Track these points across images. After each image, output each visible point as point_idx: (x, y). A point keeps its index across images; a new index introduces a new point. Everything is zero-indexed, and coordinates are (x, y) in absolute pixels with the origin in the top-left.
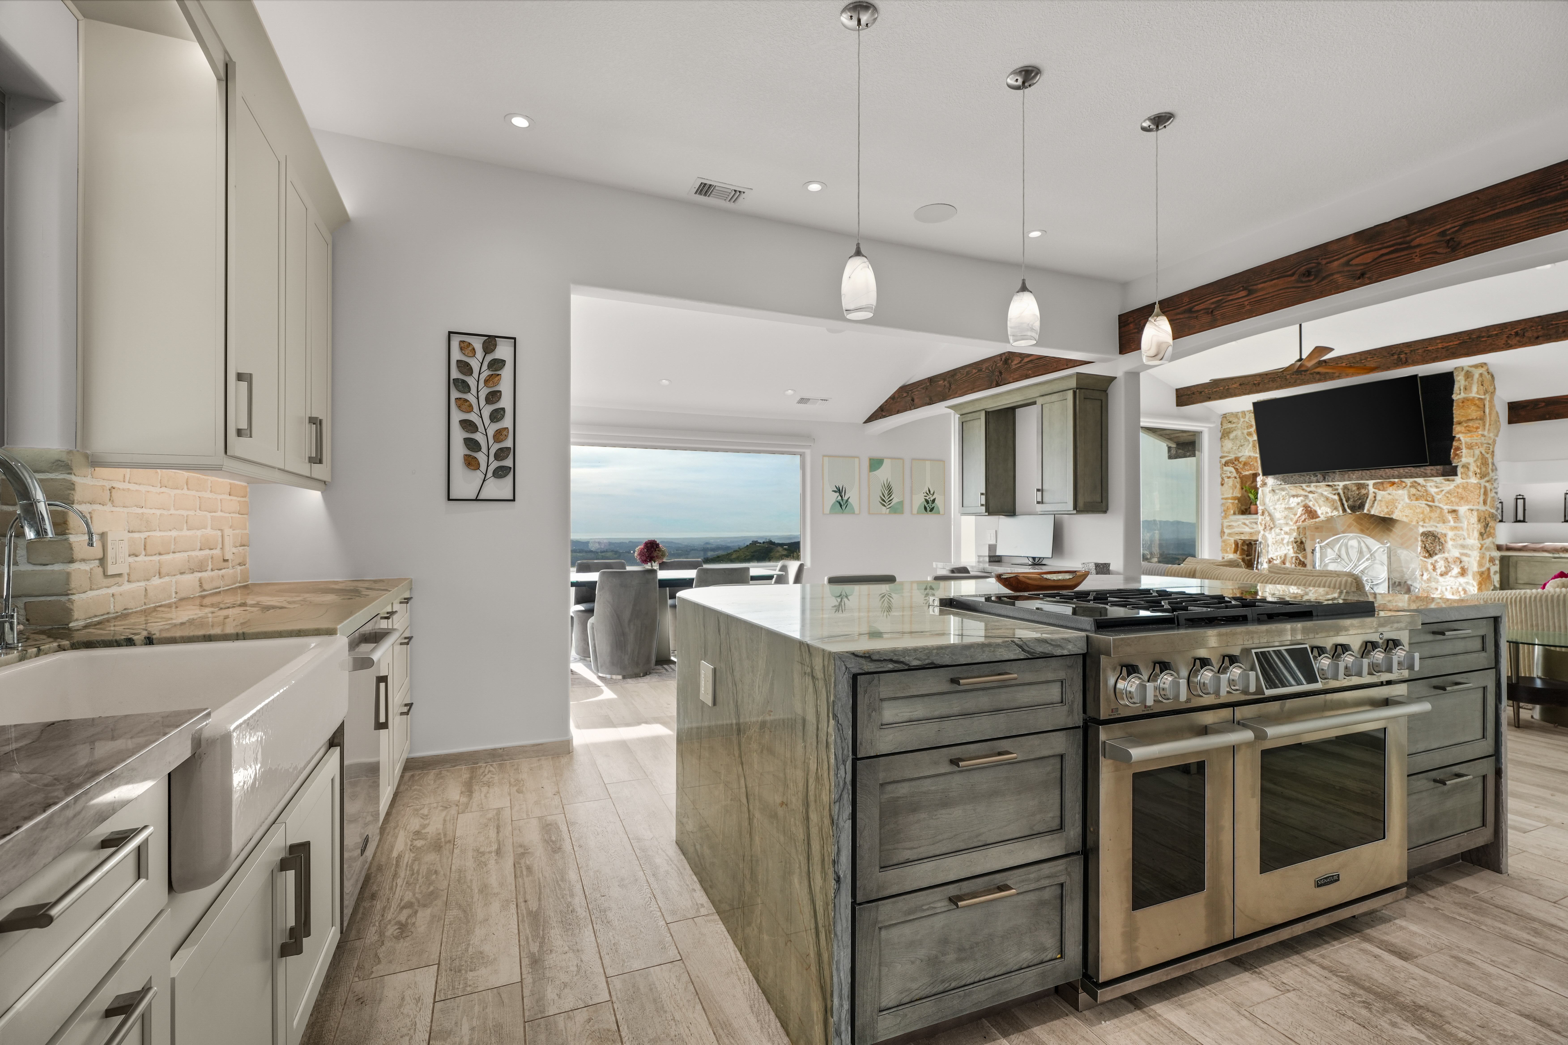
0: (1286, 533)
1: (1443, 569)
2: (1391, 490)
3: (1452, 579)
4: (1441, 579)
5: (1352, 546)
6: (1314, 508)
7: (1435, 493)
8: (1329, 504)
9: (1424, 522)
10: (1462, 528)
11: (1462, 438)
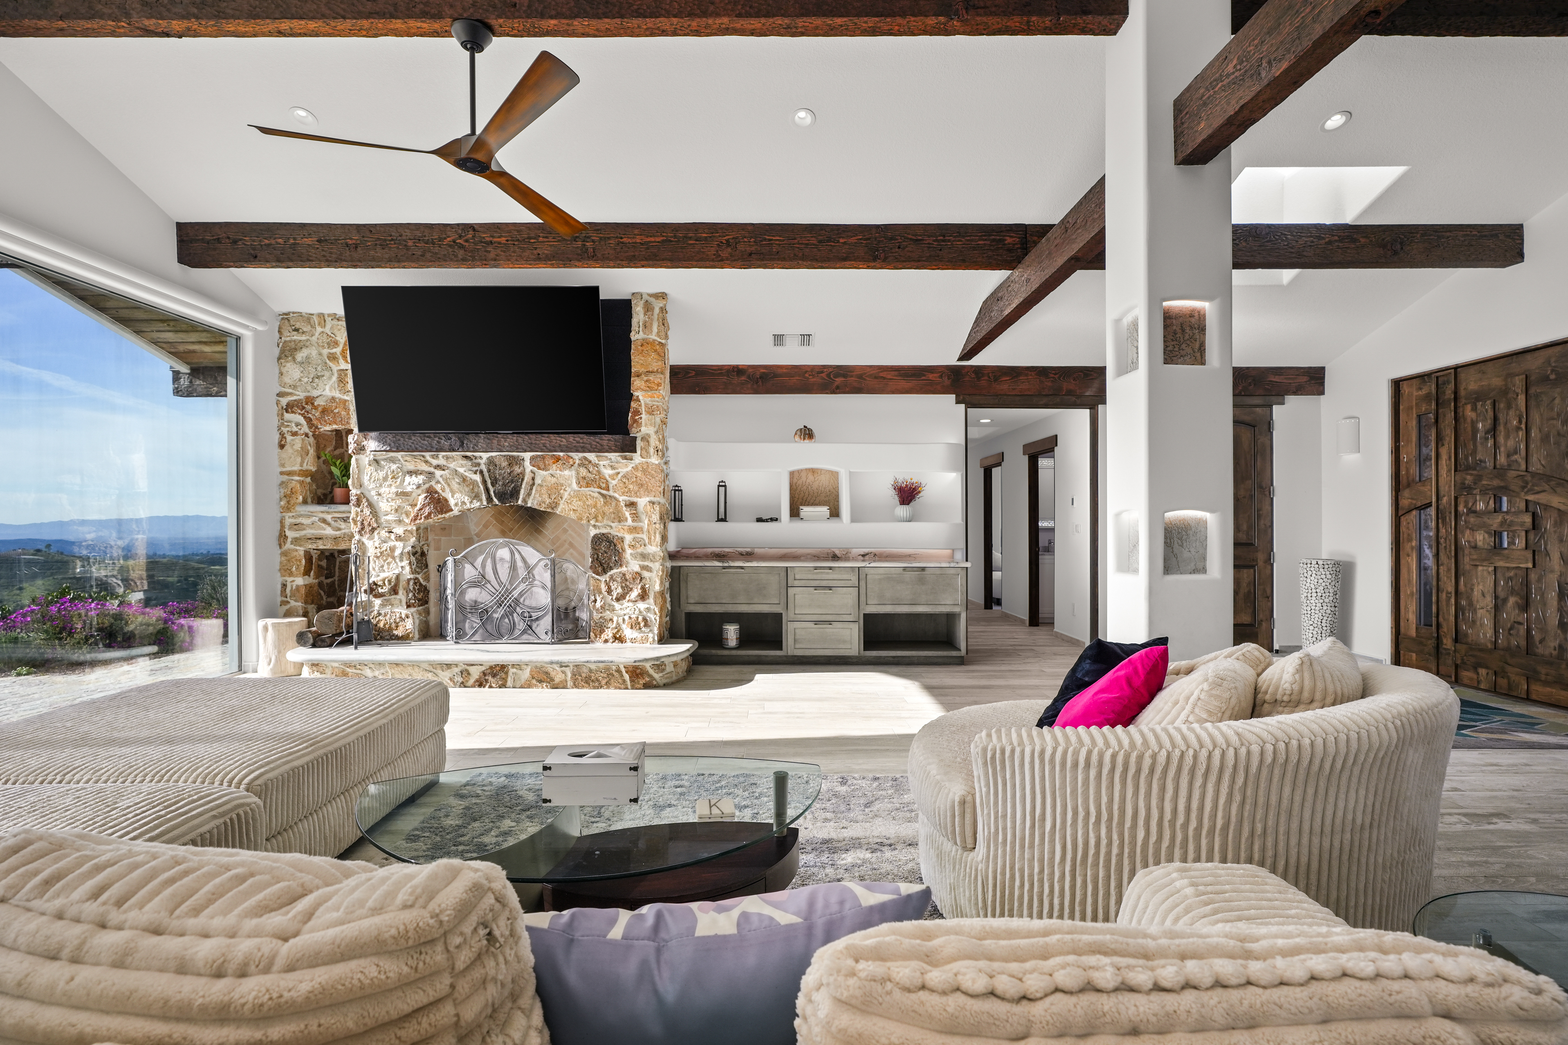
1: (620, 590)
2: (554, 469)
3: (631, 604)
4: (617, 606)
5: (502, 559)
6: (443, 494)
7: (610, 476)
8: (467, 489)
9: (597, 521)
10: (642, 529)
11: (641, 398)
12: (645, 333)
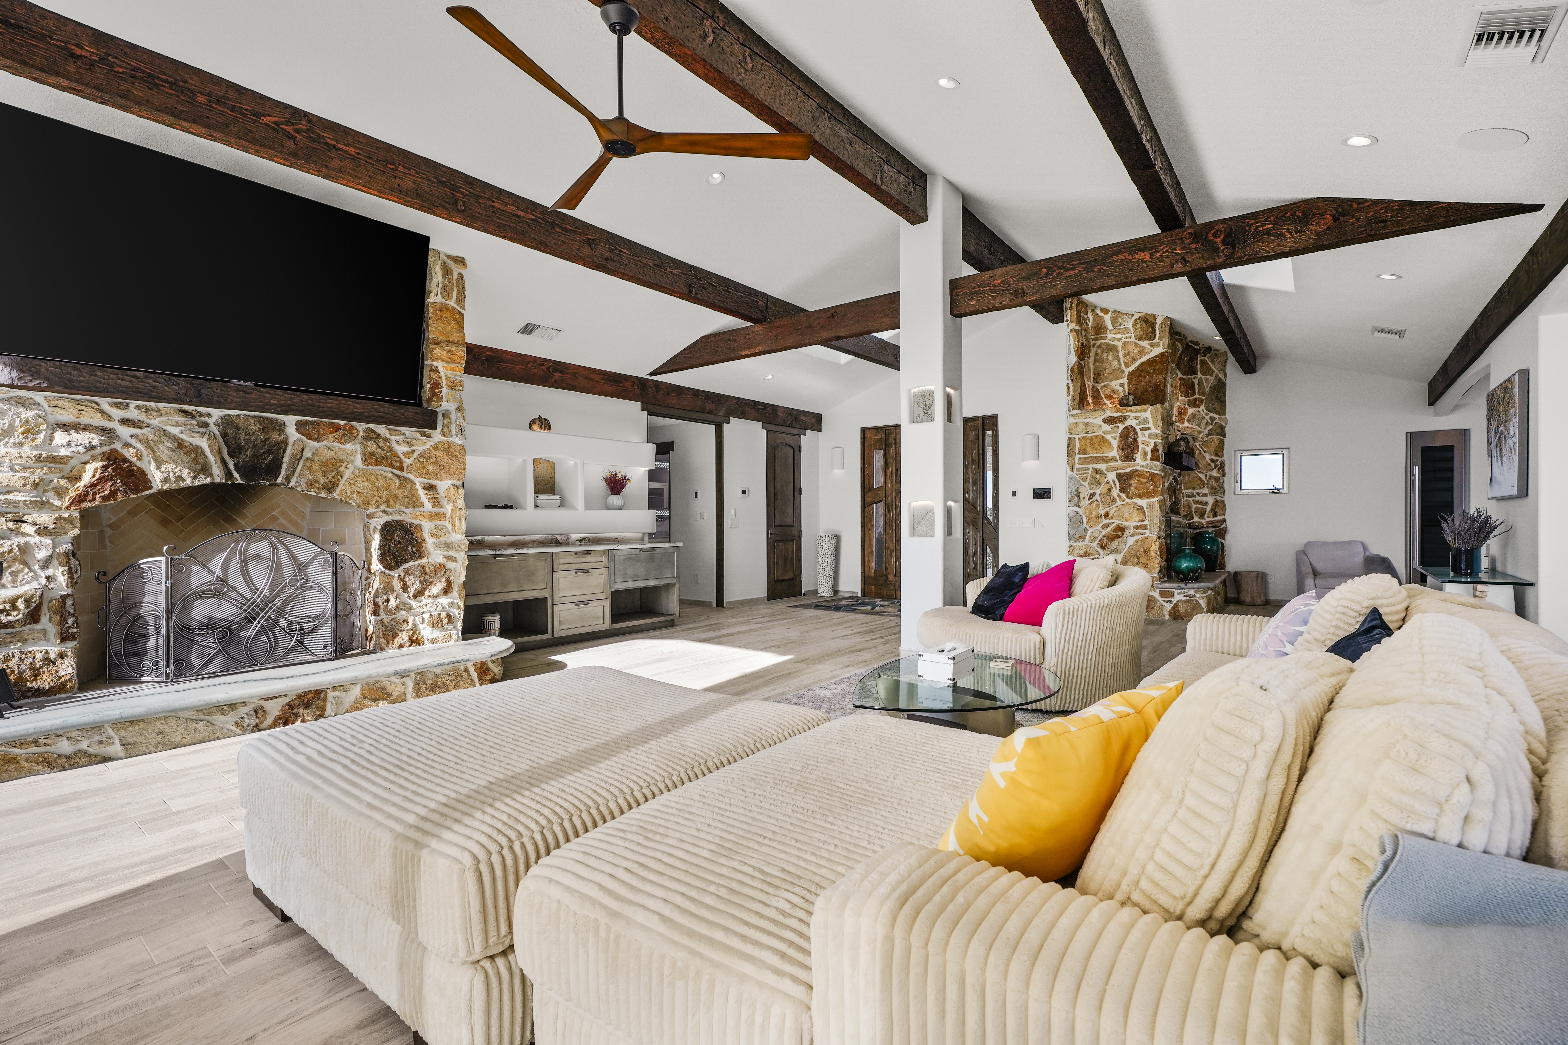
0: (42, 531)
1: (418, 585)
2: (331, 441)
3: (430, 600)
4: (414, 604)
5: (257, 557)
6: (139, 464)
7: (404, 454)
8: (185, 459)
9: (388, 506)
11: (440, 369)
12: (443, 298)
